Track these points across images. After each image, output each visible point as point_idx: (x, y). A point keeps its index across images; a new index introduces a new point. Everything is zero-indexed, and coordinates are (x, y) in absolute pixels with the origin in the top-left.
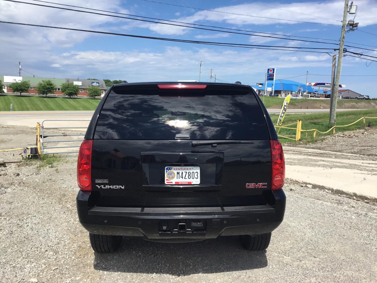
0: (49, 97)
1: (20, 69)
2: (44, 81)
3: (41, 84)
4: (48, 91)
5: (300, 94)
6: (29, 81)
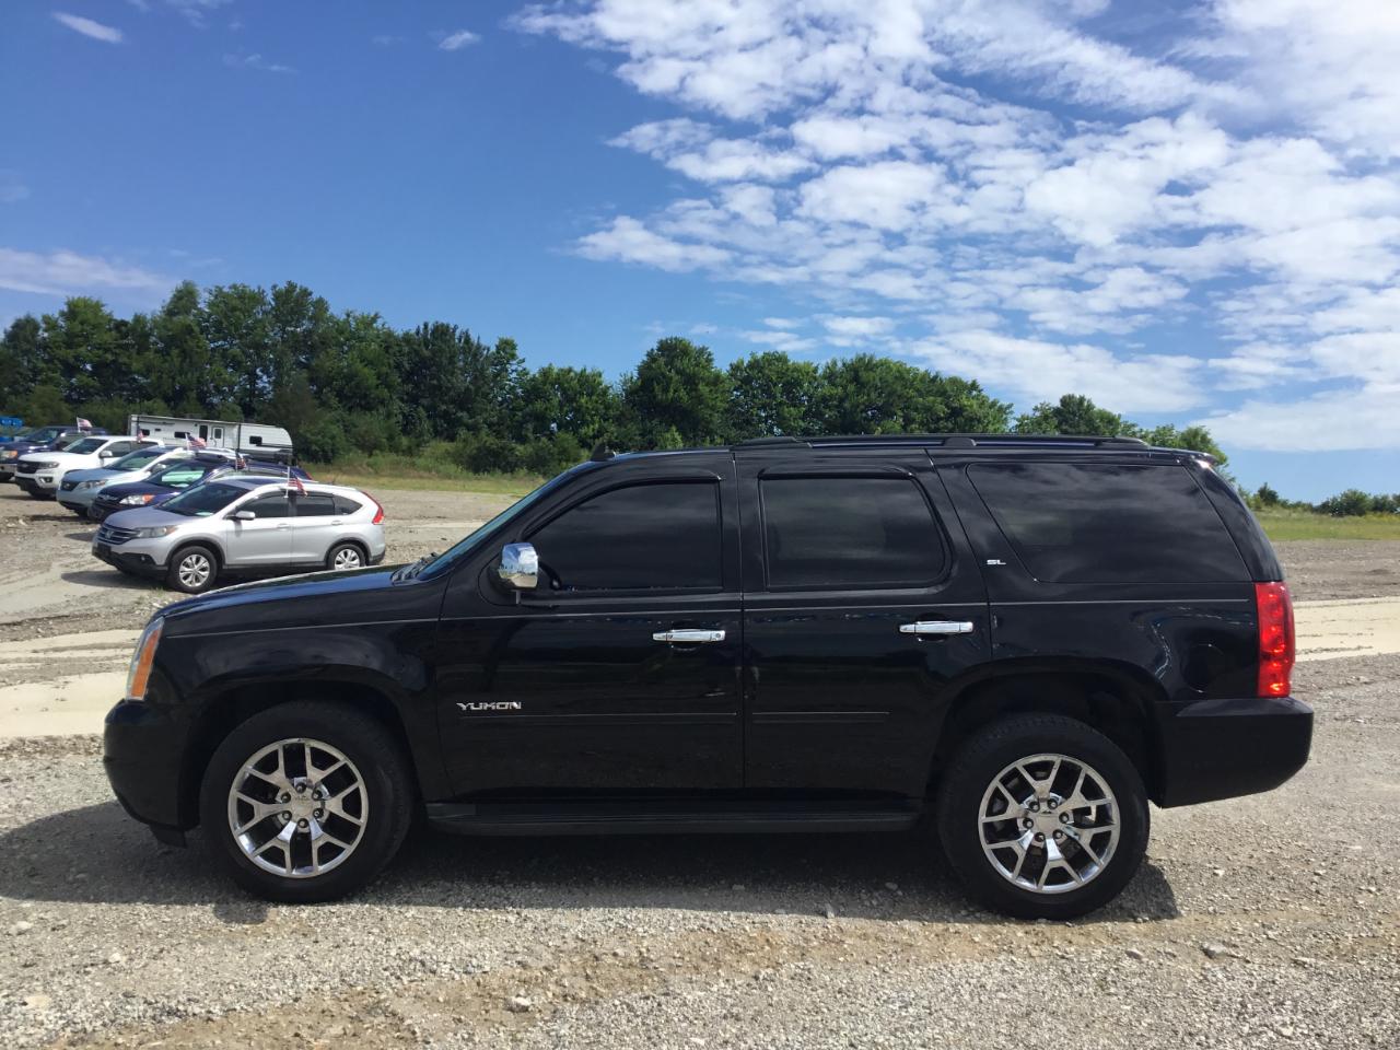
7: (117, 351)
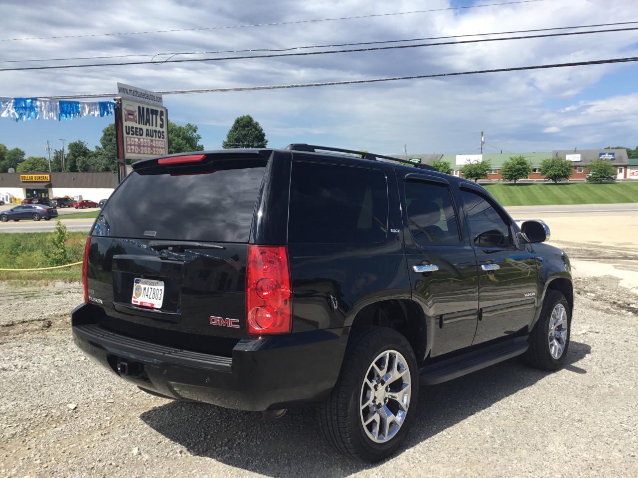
0: (518, 185)
1: (483, 143)
2: (512, 159)
3: (508, 164)
4: (518, 174)
6: (489, 160)
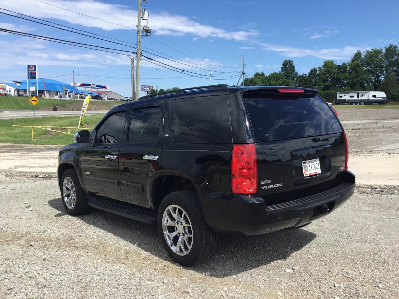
5: (67, 95)
7: (337, 74)
